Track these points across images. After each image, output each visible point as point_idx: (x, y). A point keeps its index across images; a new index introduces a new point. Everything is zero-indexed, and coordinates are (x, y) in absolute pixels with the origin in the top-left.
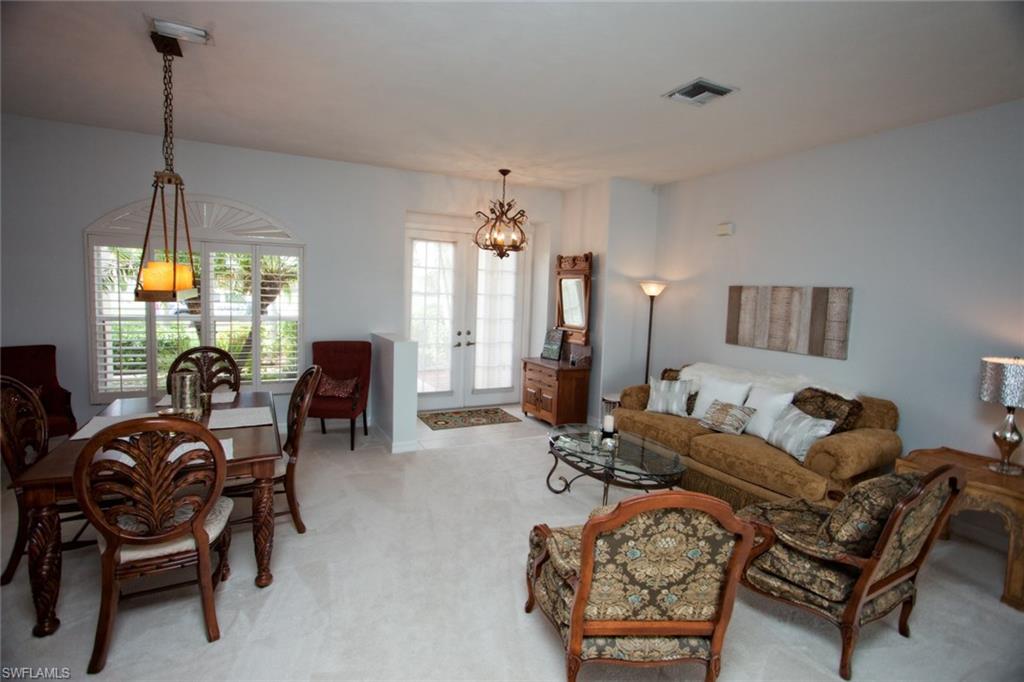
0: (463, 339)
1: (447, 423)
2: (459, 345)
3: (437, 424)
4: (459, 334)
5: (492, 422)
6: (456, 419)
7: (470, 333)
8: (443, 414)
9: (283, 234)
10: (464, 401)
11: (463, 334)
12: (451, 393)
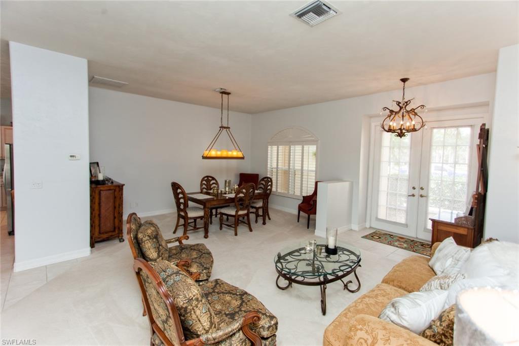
0: (417, 192)
1: (380, 238)
2: (413, 195)
3: (372, 237)
4: (414, 188)
5: (405, 248)
6: (390, 239)
7: (422, 189)
8: (392, 235)
9: (312, 137)
10: (416, 235)
11: (417, 189)
12: (406, 225)
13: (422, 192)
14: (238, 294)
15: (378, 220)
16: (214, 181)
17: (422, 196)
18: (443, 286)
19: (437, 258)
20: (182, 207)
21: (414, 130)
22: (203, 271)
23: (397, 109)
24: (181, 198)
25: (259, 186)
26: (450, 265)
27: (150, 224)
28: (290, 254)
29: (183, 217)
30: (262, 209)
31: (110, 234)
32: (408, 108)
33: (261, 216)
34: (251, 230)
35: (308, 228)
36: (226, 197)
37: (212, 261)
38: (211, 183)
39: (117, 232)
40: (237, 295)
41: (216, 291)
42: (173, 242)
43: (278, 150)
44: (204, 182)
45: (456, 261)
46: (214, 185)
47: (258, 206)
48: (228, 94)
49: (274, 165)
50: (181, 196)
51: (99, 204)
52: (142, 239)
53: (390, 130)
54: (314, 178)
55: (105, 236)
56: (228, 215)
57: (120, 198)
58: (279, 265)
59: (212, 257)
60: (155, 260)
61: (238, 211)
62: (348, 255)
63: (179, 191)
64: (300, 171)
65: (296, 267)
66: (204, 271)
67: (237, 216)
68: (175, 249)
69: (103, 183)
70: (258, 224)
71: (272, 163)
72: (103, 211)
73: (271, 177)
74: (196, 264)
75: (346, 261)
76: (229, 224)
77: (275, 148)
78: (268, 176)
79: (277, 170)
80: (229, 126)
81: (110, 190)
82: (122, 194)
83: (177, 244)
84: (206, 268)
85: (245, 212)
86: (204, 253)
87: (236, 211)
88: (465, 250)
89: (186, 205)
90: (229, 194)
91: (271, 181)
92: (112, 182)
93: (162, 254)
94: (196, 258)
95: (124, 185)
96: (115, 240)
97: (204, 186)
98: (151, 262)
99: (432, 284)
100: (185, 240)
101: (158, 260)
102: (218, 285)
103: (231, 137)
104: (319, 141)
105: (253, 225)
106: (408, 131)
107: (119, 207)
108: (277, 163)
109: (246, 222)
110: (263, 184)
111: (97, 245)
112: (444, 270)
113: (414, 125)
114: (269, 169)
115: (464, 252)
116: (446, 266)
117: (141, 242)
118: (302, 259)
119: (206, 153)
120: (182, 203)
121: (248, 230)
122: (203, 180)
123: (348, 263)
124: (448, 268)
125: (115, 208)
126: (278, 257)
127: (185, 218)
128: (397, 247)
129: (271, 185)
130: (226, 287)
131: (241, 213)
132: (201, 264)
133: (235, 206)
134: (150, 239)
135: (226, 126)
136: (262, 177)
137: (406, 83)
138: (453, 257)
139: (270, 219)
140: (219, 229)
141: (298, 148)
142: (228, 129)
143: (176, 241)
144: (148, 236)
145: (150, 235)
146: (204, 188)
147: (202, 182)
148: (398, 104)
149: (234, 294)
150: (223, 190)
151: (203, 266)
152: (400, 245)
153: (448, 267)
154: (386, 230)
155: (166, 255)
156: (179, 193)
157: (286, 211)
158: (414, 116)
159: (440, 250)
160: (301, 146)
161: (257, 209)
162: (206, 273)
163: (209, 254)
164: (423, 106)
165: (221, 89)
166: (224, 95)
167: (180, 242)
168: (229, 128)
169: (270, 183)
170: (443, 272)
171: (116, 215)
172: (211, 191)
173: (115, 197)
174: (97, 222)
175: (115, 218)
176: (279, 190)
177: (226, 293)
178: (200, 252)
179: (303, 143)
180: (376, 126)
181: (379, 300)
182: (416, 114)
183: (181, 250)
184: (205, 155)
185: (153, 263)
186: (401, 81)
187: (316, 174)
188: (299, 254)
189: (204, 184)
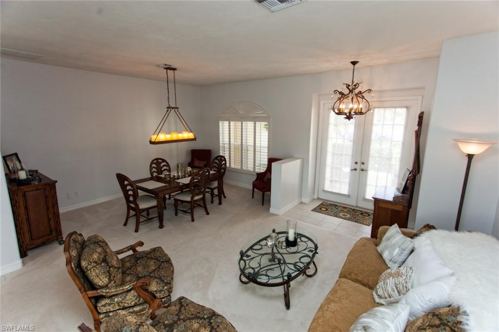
0: (358, 167)
1: (327, 209)
2: (356, 169)
3: (320, 209)
4: (356, 163)
5: (349, 219)
6: (335, 210)
7: (363, 163)
8: (337, 206)
9: (263, 113)
10: (357, 203)
11: (359, 164)
12: (349, 196)
13: (363, 167)
14: (206, 317)
15: (324, 191)
16: (165, 163)
17: (362, 170)
18: (398, 286)
19: (385, 246)
20: (131, 199)
21: (361, 113)
22: (163, 287)
23: (346, 91)
24: (129, 190)
25: (213, 165)
26: (397, 254)
27: (95, 243)
28: (251, 248)
29: (133, 209)
30: (217, 189)
31: (46, 238)
32: (357, 91)
33: (216, 196)
34: (208, 213)
35: (263, 205)
36: (180, 183)
37: (173, 271)
38: (162, 165)
39: (54, 234)
40: (205, 319)
41: (182, 317)
42: (126, 251)
43: (229, 126)
44: (154, 165)
45: (403, 251)
46: (165, 168)
47: (213, 187)
48: (174, 69)
49: (227, 140)
50: (129, 188)
51: (26, 208)
52: (86, 268)
53: (340, 113)
54: (267, 154)
55: (40, 241)
56: (182, 202)
57: (54, 197)
58: (242, 262)
59: (172, 265)
60: (106, 286)
61: (194, 197)
62: (305, 242)
63: (126, 183)
64: (253, 147)
65: (260, 265)
66: (166, 287)
67: (192, 202)
68: (129, 261)
69: (26, 182)
70: (214, 204)
71: (224, 138)
72: (32, 215)
73: (224, 155)
74: (156, 280)
75: (304, 250)
76: (185, 210)
77: (226, 123)
78: (221, 154)
79: (230, 146)
80: (177, 106)
81: (38, 189)
82: (55, 193)
83: (131, 252)
84: (167, 284)
85: (201, 196)
86: (163, 262)
87: (192, 197)
88: (410, 241)
89: (135, 195)
90: (182, 178)
91: (225, 160)
92: (40, 180)
93: (114, 277)
94: (154, 271)
95: (56, 182)
96: (54, 243)
97: (154, 170)
98: (101, 290)
99: (388, 283)
100: (139, 247)
101: (110, 285)
102: (183, 309)
103: (180, 117)
104: (271, 118)
105: (209, 206)
106: (356, 113)
107: (53, 208)
108: (230, 139)
109: (203, 206)
110: (216, 163)
111: (30, 253)
112: (392, 258)
113: (361, 108)
114: (221, 144)
115: (410, 243)
116: (394, 255)
117: (85, 270)
118: (264, 253)
119: (154, 138)
120: (131, 195)
121: (205, 213)
122: (152, 163)
123: (306, 252)
124: (396, 257)
125: (48, 208)
126: (241, 255)
127: (136, 209)
128: (342, 218)
129: (225, 164)
130: (192, 310)
131: (196, 198)
132: (160, 278)
133: (190, 192)
134: (98, 264)
135: (174, 106)
136: (215, 156)
137: (356, 65)
138: (400, 247)
139: (225, 197)
140: (174, 215)
141: (250, 125)
142: (176, 110)
143: (129, 250)
144: (94, 262)
145: (96, 260)
146: (154, 172)
147: (151, 165)
148: (347, 87)
149: (201, 319)
150: (176, 175)
151: (163, 281)
152: (344, 215)
153: (395, 255)
154: (331, 200)
155: (119, 276)
156: (127, 185)
157: (241, 186)
158: (361, 99)
159: (388, 239)
160: (253, 123)
161: (212, 190)
162: (168, 290)
163: (169, 261)
164: (370, 90)
165: (166, 65)
166: (169, 71)
167: (134, 250)
168: (178, 108)
169: (224, 162)
170: (391, 260)
171: (51, 216)
172: (163, 176)
173: (46, 197)
174: (26, 228)
175: (49, 220)
176: (232, 166)
177: (193, 319)
178: (158, 260)
179: (255, 119)
180: (324, 104)
181: (343, 304)
182: (363, 97)
183: (136, 261)
184: (153, 140)
185: (104, 291)
186: (351, 64)
187: (268, 150)
188: (260, 247)
189: (154, 167)
